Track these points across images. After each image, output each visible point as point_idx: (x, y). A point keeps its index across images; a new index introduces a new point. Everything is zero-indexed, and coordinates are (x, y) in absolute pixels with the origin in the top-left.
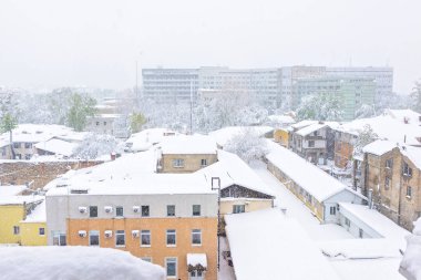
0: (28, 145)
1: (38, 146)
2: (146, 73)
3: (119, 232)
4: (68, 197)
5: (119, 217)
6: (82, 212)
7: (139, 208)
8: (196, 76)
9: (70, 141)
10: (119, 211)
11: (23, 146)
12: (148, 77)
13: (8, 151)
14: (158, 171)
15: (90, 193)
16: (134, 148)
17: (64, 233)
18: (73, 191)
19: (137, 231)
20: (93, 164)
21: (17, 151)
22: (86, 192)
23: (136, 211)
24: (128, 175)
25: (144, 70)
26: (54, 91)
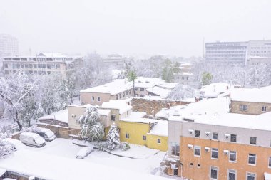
0: (142, 89)
1: (148, 90)
2: (208, 46)
3: (214, 149)
4: (181, 122)
5: (215, 140)
6: (191, 133)
7: (229, 135)
8: (246, 47)
9: (165, 88)
10: (215, 136)
11: (139, 89)
12: (209, 48)
13: (132, 92)
14: (231, 112)
15: (195, 122)
16: (205, 95)
17: (178, 144)
18: (185, 119)
19: (227, 151)
20: (184, 103)
21: (137, 92)
22: (193, 120)
23: (227, 137)
24: (216, 113)
25: (207, 44)
26: (152, 58)
